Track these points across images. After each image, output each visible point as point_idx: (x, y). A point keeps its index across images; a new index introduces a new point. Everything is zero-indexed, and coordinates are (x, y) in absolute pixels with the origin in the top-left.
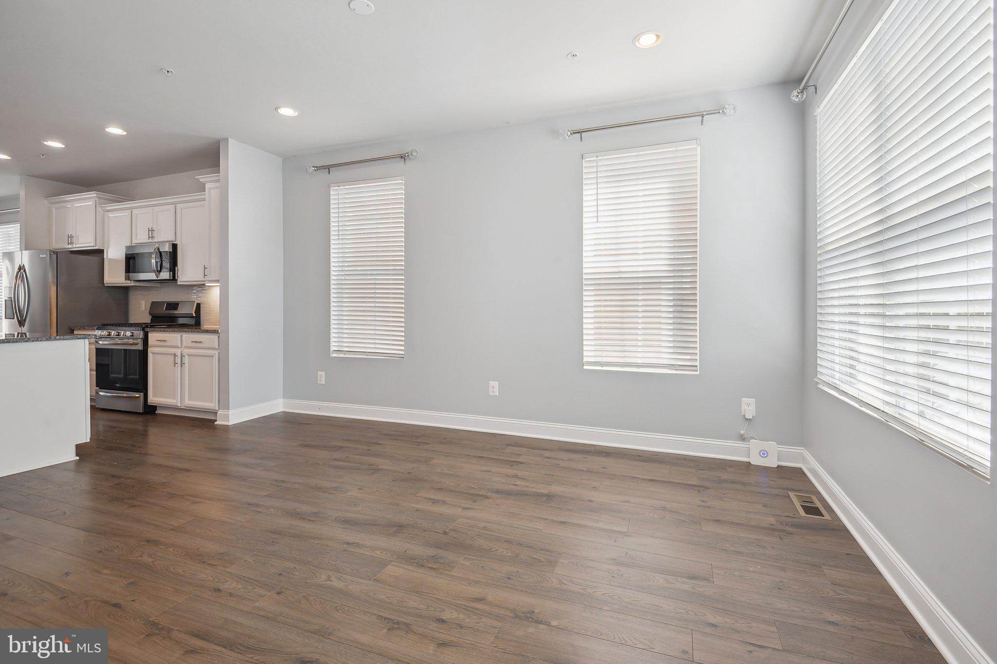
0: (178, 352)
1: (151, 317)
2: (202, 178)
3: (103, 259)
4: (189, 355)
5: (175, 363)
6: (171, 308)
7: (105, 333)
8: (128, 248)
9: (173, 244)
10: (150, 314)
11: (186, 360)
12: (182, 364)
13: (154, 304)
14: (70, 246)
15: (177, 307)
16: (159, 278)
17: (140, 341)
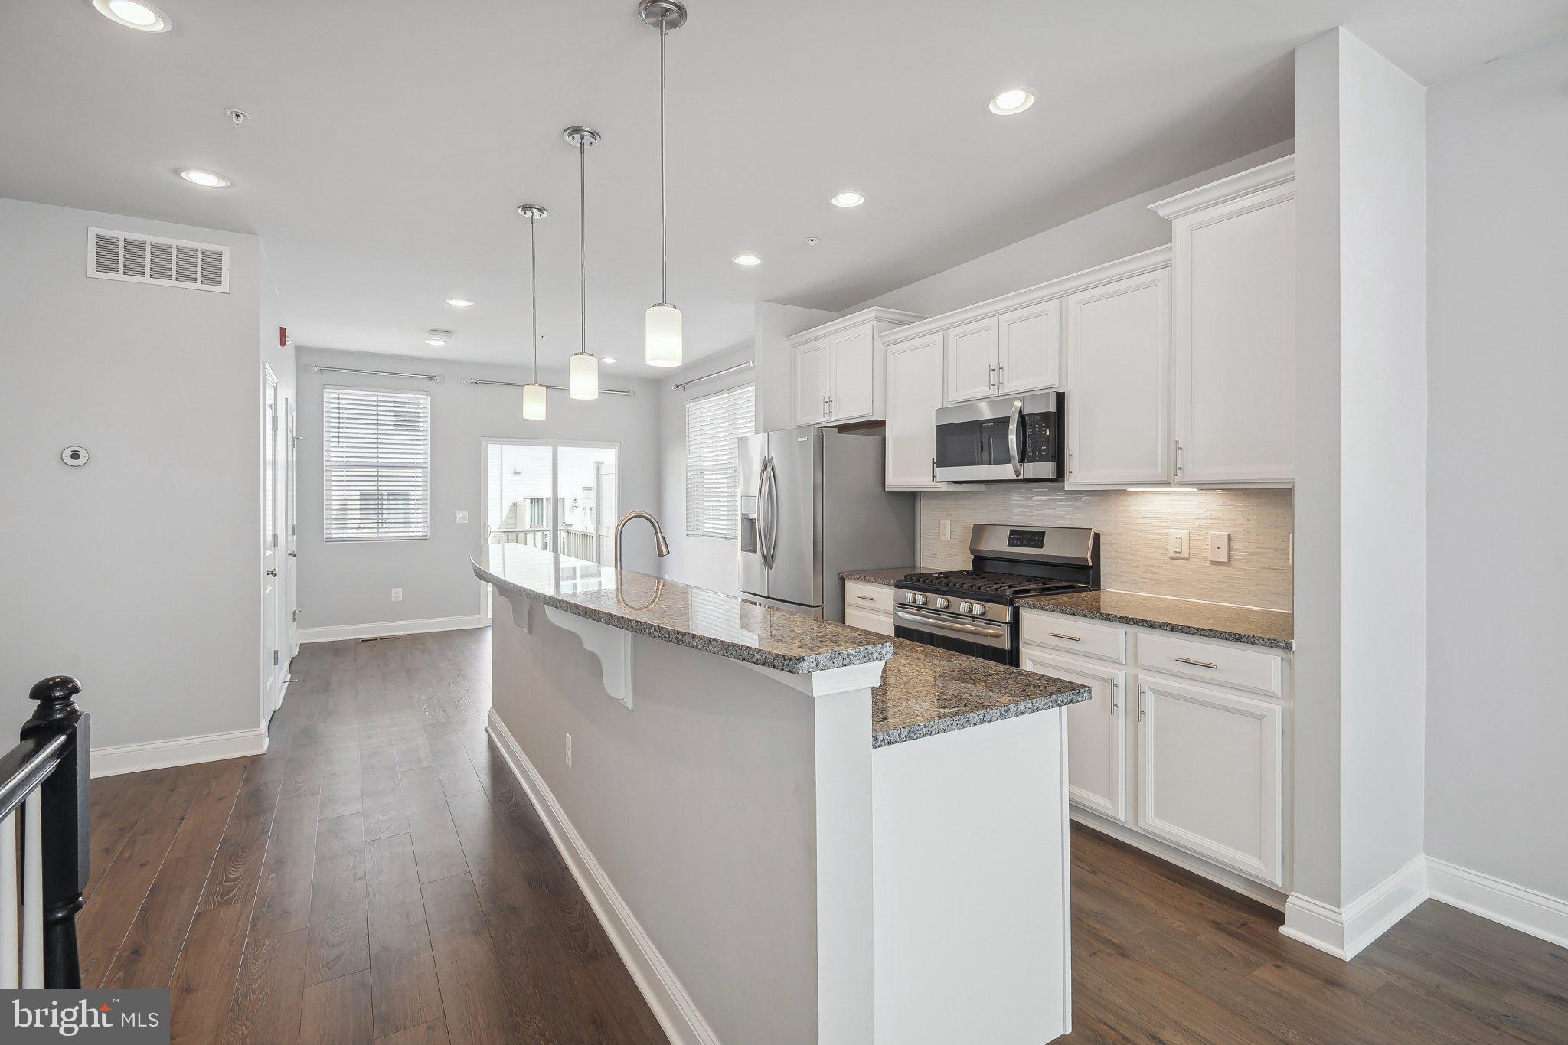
0: (1120, 676)
1: (973, 557)
2: (1165, 208)
3: (884, 439)
4: (1156, 692)
5: (1113, 706)
6: (1025, 542)
7: (920, 598)
8: (939, 412)
9: (1057, 393)
10: (972, 551)
11: (1149, 702)
12: (1139, 714)
13: (979, 530)
14: (827, 419)
15: (1042, 541)
16: (1021, 477)
17: (1004, 631)
